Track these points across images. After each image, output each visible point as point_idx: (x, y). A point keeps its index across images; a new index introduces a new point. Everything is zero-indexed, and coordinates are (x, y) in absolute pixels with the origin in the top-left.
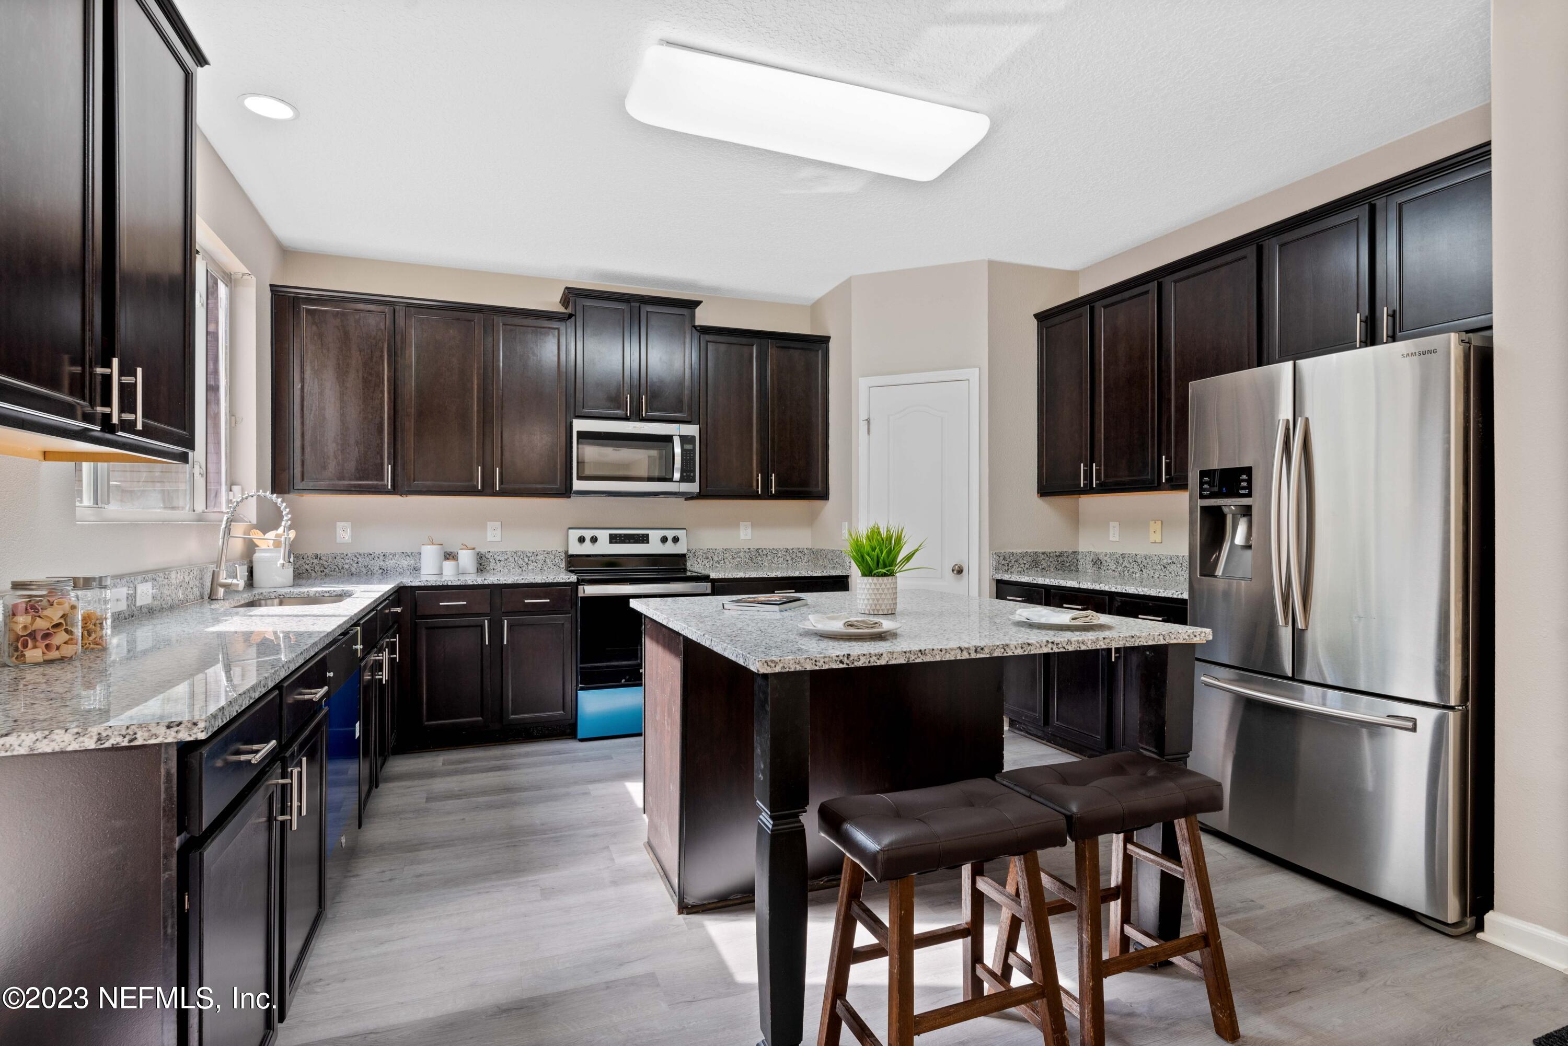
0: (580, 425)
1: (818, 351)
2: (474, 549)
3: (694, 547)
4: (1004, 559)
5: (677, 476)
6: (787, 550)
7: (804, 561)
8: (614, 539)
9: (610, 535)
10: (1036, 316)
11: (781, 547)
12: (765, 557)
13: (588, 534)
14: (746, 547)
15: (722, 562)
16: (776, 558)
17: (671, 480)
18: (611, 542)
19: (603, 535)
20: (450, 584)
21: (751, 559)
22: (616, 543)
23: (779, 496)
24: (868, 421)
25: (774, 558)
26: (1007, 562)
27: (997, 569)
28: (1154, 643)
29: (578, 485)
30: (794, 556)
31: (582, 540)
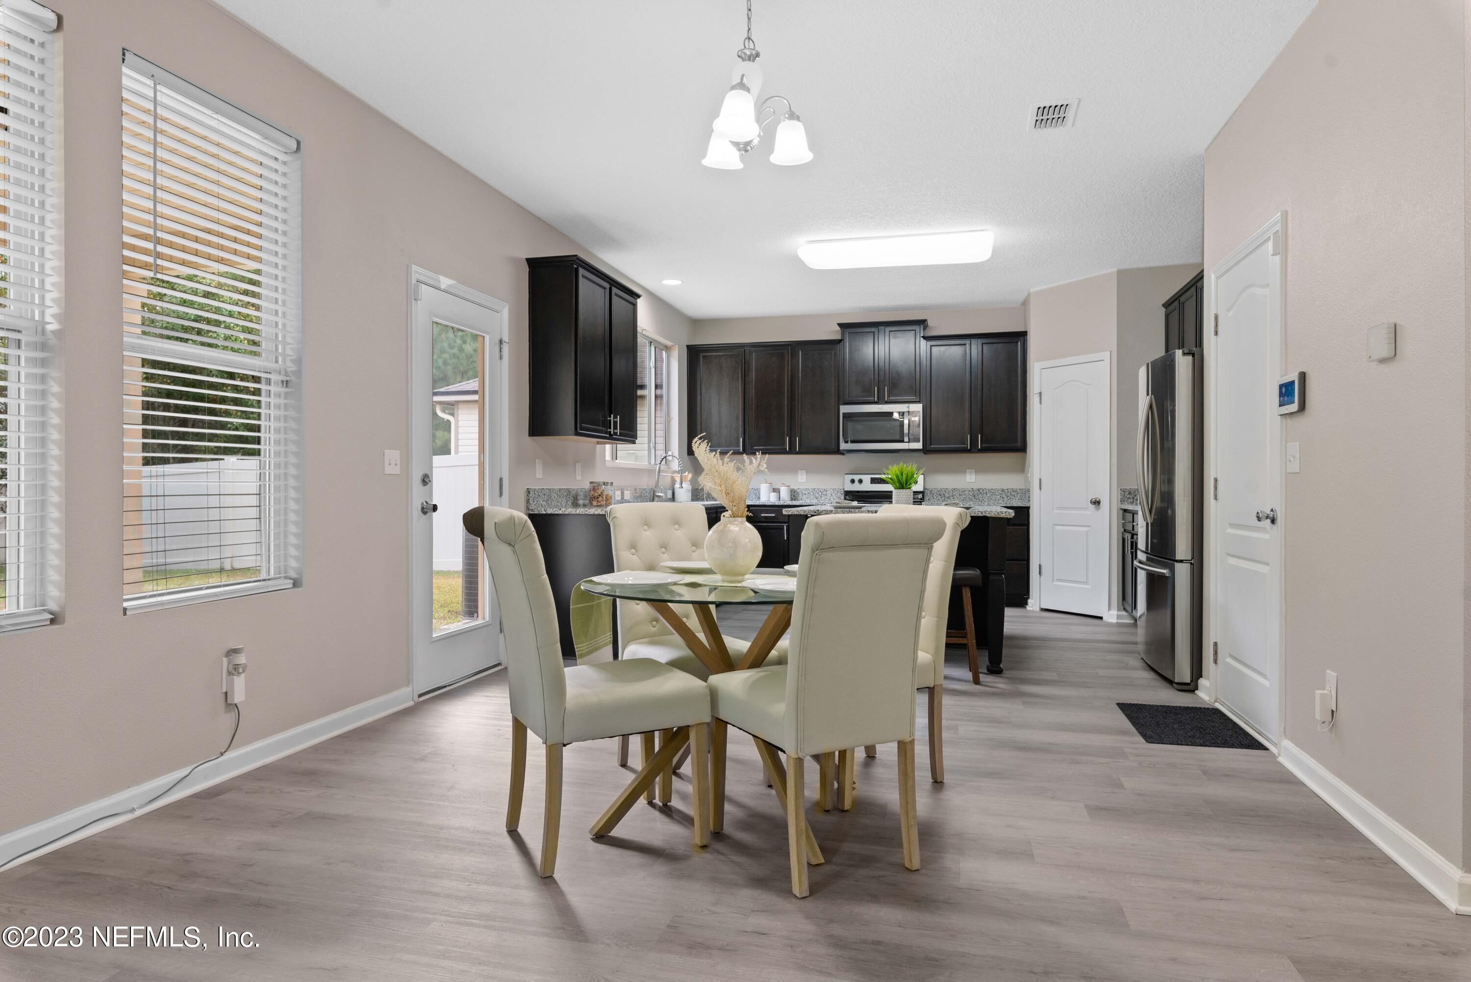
0: (844, 409)
1: (1018, 342)
2: (789, 486)
3: (930, 486)
4: (1130, 493)
5: (906, 439)
6: (1003, 490)
7: (1017, 499)
8: (873, 481)
9: (871, 478)
10: (1163, 305)
11: (998, 488)
12: (985, 494)
13: (857, 478)
14: (970, 488)
15: (952, 498)
16: (994, 496)
17: (902, 441)
18: (871, 483)
19: (867, 478)
20: (766, 504)
21: (974, 496)
22: (875, 483)
23: (983, 450)
24: (1040, 394)
25: (992, 496)
26: (1133, 496)
27: (1122, 501)
28: (975, 515)
29: (843, 446)
30: (1009, 495)
31: (853, 481)
